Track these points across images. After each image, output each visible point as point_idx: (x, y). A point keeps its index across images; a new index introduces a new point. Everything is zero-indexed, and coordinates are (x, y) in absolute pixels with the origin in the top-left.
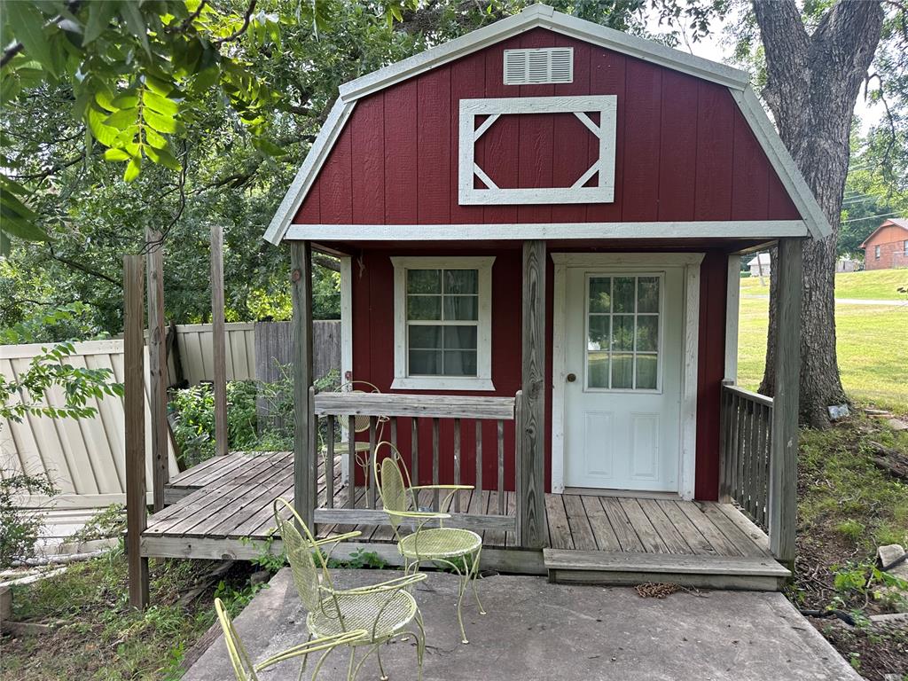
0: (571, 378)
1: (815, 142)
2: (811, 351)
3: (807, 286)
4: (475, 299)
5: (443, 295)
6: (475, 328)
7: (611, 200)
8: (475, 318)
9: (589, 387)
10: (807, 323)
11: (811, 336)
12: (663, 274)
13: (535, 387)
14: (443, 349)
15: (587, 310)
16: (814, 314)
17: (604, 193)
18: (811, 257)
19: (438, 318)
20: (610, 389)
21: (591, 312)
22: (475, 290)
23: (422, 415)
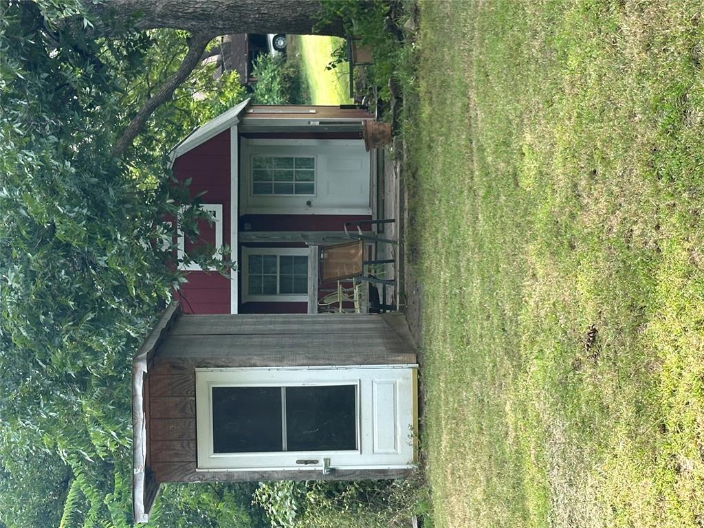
0: (309, 203)
1: (158, 15)
2: (303, 13)
3: (257, 16)
4: (265, 256)
5: (263, 275)
6: (281, 256)
7: (221, 205)
8: (275, 256)
9: (313, 193)
10: (283, 16)
11: (293, 12)
12: (252, 156)
13: (304, 236)
14: (293, 275)
15: (271, 195)
16: (277, 11)
17: (218, 208)
18: (237, 14)
19: (276, 277)
20: (315, 182)
21: (272, 193)
22: (260, 256)
23: (317, 287)
